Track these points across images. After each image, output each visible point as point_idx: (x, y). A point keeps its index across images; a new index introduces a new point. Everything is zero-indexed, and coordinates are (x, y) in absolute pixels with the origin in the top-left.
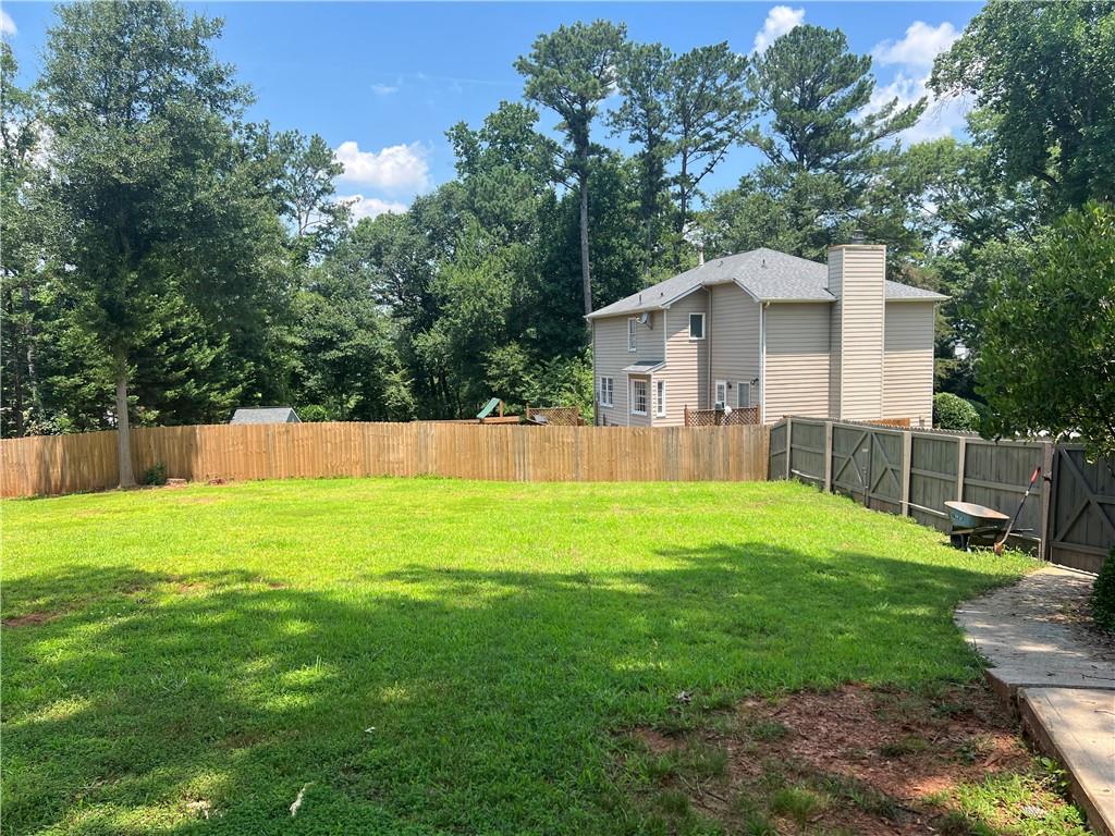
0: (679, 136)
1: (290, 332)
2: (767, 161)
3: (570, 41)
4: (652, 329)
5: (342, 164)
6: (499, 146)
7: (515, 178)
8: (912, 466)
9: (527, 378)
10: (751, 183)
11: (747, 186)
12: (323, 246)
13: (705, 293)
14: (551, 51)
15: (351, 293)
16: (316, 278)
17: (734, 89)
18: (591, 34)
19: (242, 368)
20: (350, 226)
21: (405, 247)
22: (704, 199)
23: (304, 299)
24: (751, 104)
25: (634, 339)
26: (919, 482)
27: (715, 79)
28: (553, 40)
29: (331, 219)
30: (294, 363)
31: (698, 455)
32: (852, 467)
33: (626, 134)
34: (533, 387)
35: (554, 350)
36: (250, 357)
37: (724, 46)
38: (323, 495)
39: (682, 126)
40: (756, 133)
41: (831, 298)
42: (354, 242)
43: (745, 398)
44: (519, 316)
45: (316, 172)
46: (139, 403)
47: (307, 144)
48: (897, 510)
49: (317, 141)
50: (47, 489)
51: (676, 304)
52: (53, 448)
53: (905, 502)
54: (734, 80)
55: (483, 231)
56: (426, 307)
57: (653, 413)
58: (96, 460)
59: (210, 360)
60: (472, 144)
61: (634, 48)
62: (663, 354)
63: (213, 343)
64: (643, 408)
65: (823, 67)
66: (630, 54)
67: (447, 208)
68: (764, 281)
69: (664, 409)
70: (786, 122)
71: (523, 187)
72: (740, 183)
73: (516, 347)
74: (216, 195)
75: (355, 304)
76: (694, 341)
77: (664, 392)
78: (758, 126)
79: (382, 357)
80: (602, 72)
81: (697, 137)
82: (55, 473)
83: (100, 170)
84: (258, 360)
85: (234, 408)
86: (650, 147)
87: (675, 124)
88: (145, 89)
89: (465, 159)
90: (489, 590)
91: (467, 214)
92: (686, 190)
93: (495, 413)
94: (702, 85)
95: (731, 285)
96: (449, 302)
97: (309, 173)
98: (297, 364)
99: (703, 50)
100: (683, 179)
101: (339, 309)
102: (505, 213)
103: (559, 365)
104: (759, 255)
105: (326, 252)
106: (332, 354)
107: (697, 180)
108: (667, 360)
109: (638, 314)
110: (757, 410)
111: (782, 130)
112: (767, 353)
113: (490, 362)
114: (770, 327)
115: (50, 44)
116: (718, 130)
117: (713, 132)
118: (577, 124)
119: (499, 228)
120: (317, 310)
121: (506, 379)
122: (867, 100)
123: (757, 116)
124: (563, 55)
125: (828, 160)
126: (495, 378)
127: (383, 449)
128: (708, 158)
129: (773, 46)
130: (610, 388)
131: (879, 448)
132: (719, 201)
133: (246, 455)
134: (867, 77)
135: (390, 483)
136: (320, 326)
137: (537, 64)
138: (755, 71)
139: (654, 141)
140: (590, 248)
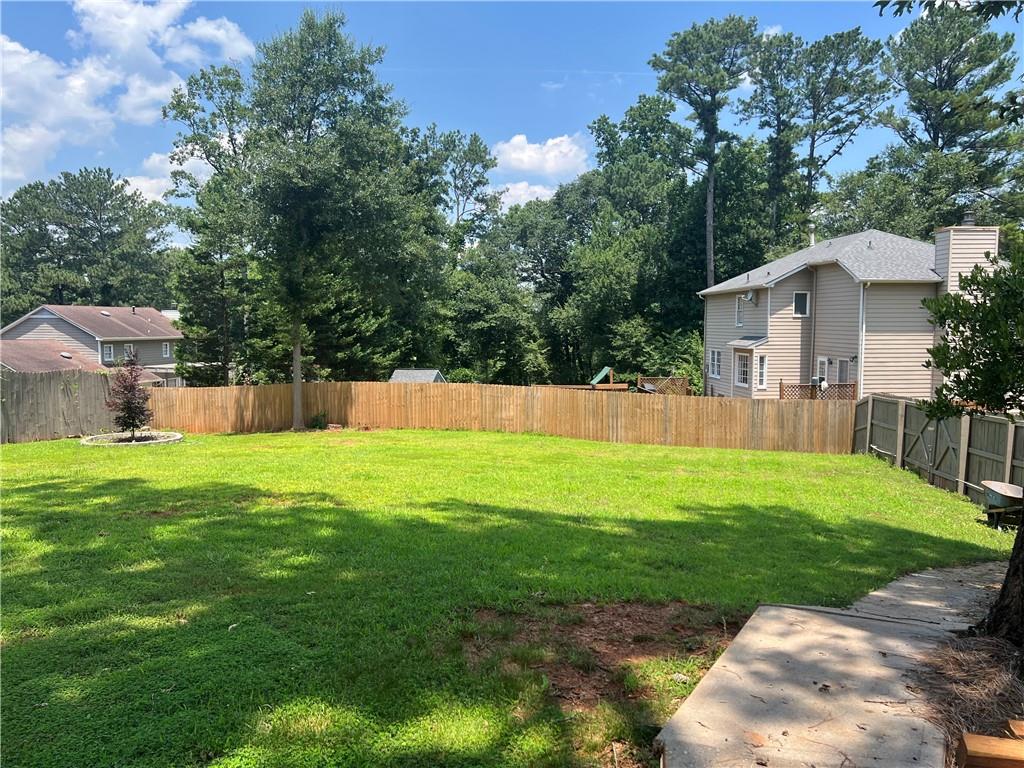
0: (807, 121)
1: (444, 305)
2: (897, 140)
3: (701, 37)
4: (756, 305)
5: (495, 159)
6: (637, 136)
7: (649, 165)
8: (969, 446)
9: (648, 349)
10: (880, 164)
11: (874, 167)
12: (477, 231)
13: (810, 273)
14: (684, 48)
15: (498, 272)
16: (471, 259)
17: (868, 72)
18: (722, 30)
19: (401, 335)
20: (499, 213)
21: (547, 230)
22: (830, 180)
23: (456, 277)
24: (883, 86)
25: (741, 314)
26: (975, 461)
27: (847, 63)
28: (685, 38)
29: (484, 207)
30: (448, 332)
31: (782, 427)
32: (920, 445)
33: (755, 121)
34: (653, 358)
35: (677, 323)
36: (408, 327)
37: (857, 31)
38: (440, 443)
39: (811, 111)
40: (891, 114)
41: (936, 278)
42: (504, 227)
43: (844, 375)
44: (644, 292)
45: (473, 167)
46: (315, 362)
47: (466, 142)
48: (954, 488)
49: (475, 139)
50: (242, 428)
51: (779, 284)
52: (246, 396)
53: (961, 480)
54: (866, 64)
55: (616, 214)
56: (562, 284)
57: (754, 386)
58: (277, 407)
59: (373, 328)
60: (613, 135)
61: (764, 39)
62: (766, 329)
63: (377, 314)
64: (745, 380)
65: (960, 47)
66: (759, 46)
67: (586, 194)
68: (867, 262)
69: (765, 383)
70: (920, 101)
71: (655, 173)
72: (867, 164)
73: (640, 321)
74: (372, 193)
75: (500, 281)
76: (799, 318)
77: (766, 366)
78: (893, 107)
79: (523, 328)
80: (732, 63)
81: (825, 122)
82: (248, 415)
83: (284, 176)
84: (415, 329)
85: (392, 369)
86: (779, 131)
87: (804, 109)
88: (322, 108)
89: (605, 149)
90: (495, 520)
91: (603, 199)
92: (813, 172)
93: (606, 380)
94: (834, 71)
95: (834, 266)
96: (583, 279)
97: (467, 168)
98: (450, 333)
99: (835, 36)
100: (811, 162)
101: (486, 286)
102: (638, 197)
103: (680, 337)
104: (866, 237)
105: (479, 236)
106: (481, 324)
107: (825, 162)
108: (769, 335)
109: (745, 292)
110: (854, 386)
111: (917, 110)
112: (866, 331)
113: (615, 334)
114: (870, 306)
115: (254, 76)
116: (849, 113)
117: (843, 115)
118: (706, 115)
119: (632, 212)
120: (469, 286)
121: (629, 349)
122: (1007, 77)
123: (888, 98)
124: (694, 52)
125: (966, 139)
126: (619, 348)
127: (497, 407)
128: (836, 142)
129: (909, 28)
130: (718, 361)
131: (944, 427)
132: (843, 183)
133: (389, 407)
134: (1009, 54)
135: (499, 437)
136: (471, 301)
137: (670, 61)
138: (888, 53)
139: (783, 126)
140: (715, 228)
